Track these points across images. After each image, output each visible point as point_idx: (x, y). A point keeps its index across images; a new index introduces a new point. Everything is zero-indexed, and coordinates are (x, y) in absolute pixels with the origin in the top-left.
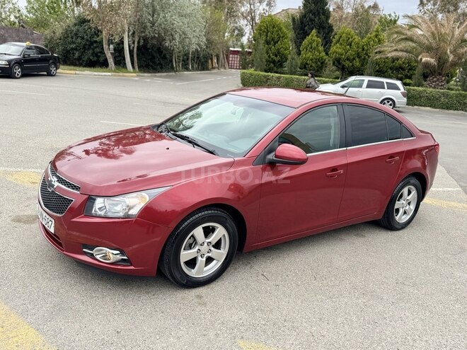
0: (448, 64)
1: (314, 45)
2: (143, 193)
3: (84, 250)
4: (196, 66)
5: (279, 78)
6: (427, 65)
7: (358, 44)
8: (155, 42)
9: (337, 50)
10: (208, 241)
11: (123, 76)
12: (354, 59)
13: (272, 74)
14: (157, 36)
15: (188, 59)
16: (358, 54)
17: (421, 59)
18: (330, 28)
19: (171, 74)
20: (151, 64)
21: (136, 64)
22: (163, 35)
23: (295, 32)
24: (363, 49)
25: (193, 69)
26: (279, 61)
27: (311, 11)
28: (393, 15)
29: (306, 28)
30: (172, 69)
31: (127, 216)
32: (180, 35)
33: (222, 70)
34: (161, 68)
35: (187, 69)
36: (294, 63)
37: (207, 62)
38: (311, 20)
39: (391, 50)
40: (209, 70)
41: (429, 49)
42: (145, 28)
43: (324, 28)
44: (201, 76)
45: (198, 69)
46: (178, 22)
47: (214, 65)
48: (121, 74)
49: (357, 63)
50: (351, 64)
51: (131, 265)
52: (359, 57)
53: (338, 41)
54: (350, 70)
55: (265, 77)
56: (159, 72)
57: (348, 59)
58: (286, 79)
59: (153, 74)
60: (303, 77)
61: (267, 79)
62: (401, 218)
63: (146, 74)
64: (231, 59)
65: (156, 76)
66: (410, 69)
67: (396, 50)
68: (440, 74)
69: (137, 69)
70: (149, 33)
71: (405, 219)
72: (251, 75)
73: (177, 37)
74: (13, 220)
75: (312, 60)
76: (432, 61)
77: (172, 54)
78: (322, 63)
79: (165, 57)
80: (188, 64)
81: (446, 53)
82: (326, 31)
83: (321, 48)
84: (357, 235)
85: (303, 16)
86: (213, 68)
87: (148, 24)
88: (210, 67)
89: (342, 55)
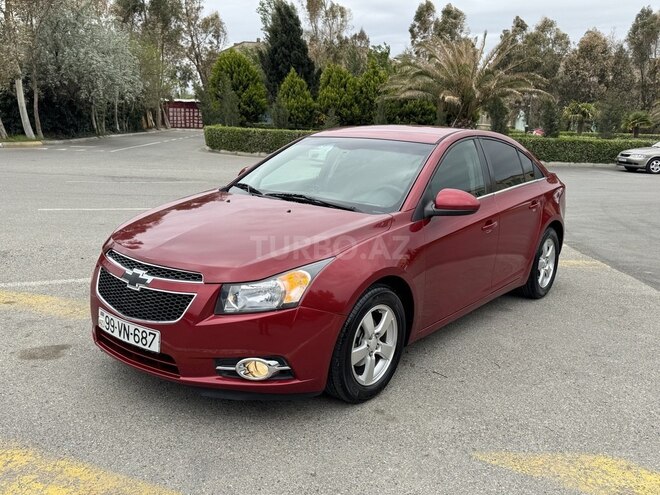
0: (473, 103)
1: (297, 88)
2: (301, 271)
3: (219, 368)
4: (125, 125)
5: (264, 134)
6: (449, 106)
7: (354, 84)
8: (63, 93)
9: (329, 94)
10: (376, 331)
11: (21, 146)
12: (352, 105)
13: (253, 130)
14: (66, 83)
15: (113, 116)
16: (356, 98)
17: (443, 98)
18: (311, 65)
19: (92, 138)
20: (59, 125)
21: (39, 128)
22: (76, 81)
23: (266, 72)
24: (362, 92)
25: (122, 131)
26: (253, 113)
27: (283, 44)
28: (384, 46)
29: (280, 67)
30: (92, 132)
31: (284, 307)
32: (105, 81)
33: (163, 130)
34: (76, 131)
35: (114, 131)
36: (282, 113)
37: (139, 119)
38: (285, 56)
39: (403, 90)
40: (144, 131)
41: (449, 86)
42: (45, 72)
43: (303, 66)
44: (137, 139)
45: (128, 130)
46: (98, 60)
47: (150, 124)
48: (18, 143)
49: (357, 110)
50: (349, 112)
51: (295, 378)
52: (358, 102)
53: (328, 82)
54: (349, 119)
55: (243, 133)
56: (73, 137)
57: (344, 105)
58: (275, 135)
59: (67, 141)
60: (297, 131)
61: (248, 136)
62: (543, 281)
63: (57, 142)
64: (171, 114)
65: (71, 143)
66: (423, 114)
67: (410, 89)
68: (465, 117)
69: (42, 135)
70: (53, 81)
71: (547, 282)
72: (223, 131)
73: (99, 83)
74: (21, 357)
75: (297, 109)
76: (455, 99)
77: (90, 108)
78: (311, 112)
79: (79, 115)
80: (114, 123)
81: (471, 88)
82: (307, 69)
83: (307, 93)
84: (501, 310)
85: (274, 51)
86: (149, 128)
87: (50, 67)
88: (145, 126)
89: (336, 100)
